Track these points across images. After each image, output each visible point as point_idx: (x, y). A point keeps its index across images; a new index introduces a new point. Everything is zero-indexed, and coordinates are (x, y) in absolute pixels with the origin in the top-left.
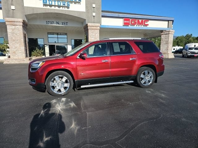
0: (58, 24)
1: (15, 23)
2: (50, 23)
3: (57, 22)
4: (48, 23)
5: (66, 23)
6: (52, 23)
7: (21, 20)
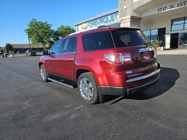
0: (173, 8)
1: (125, 21)
2: (162, 9)
3: (171, 6)
4: (160, 10)
5: (183, 4)
6: (165, 9)
7: (129, 17)
